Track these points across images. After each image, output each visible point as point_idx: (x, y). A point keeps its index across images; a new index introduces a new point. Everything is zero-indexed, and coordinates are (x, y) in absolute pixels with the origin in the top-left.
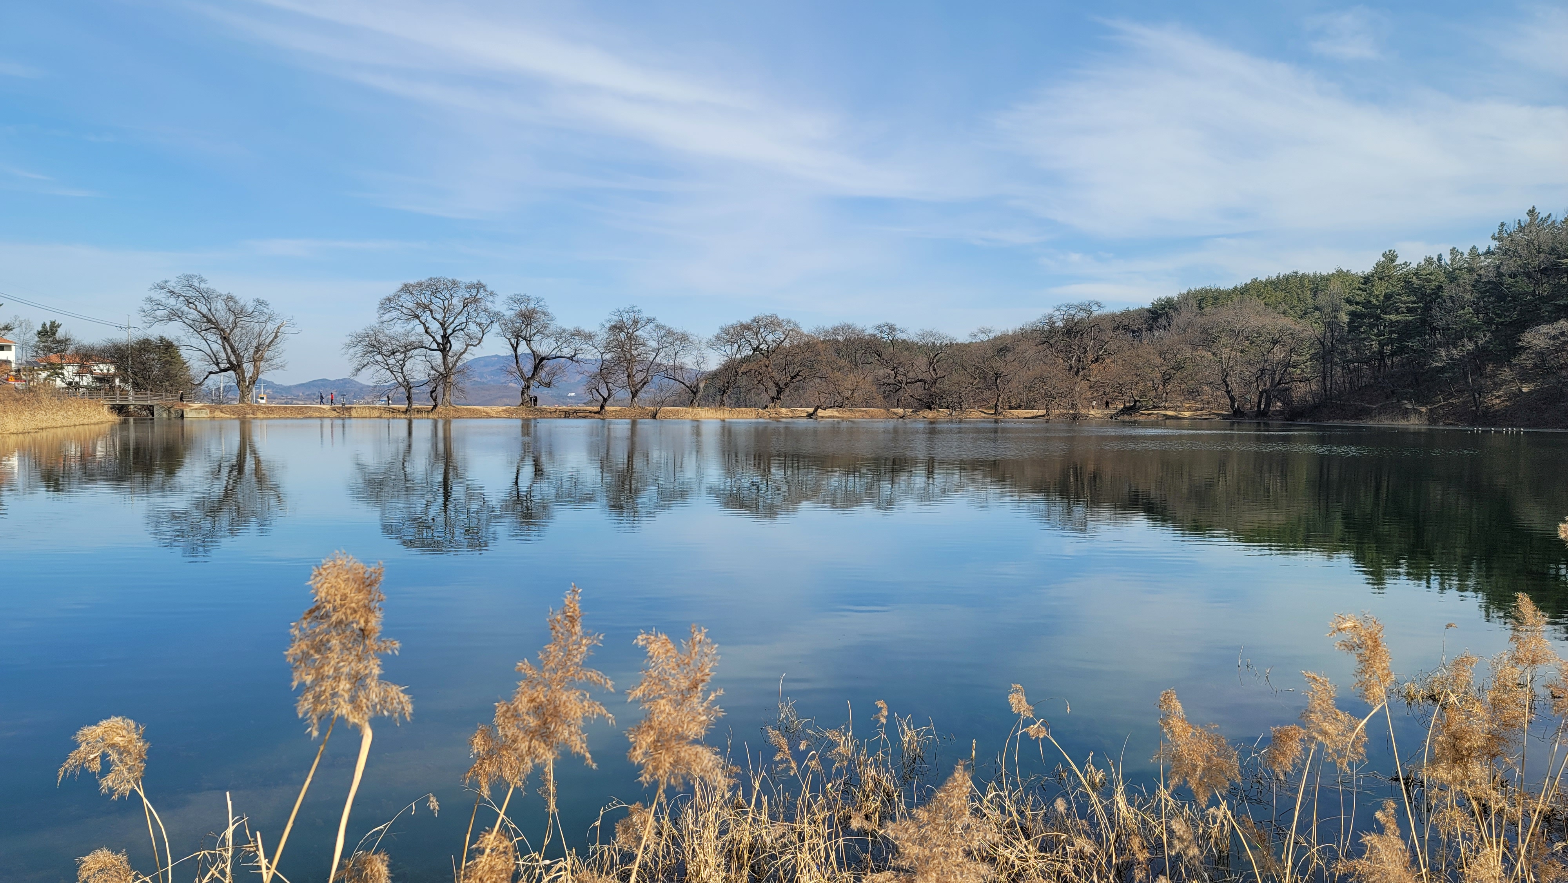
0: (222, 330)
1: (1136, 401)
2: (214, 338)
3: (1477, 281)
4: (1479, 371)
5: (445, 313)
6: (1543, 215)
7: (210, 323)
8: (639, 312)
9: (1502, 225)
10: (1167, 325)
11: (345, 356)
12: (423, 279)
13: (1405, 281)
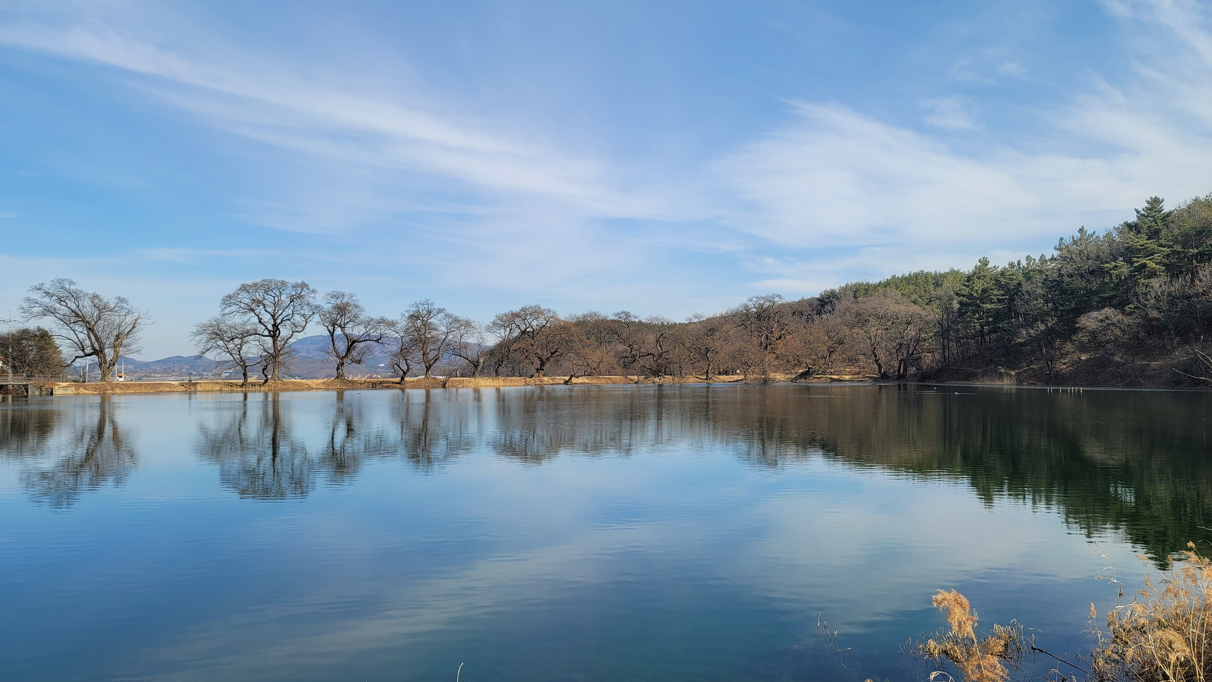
0: (88, 322)
1: (809, 368)
2: (81, 329)
3: (1046, 280)
4: (1050, 345)
5: (275, 307)
6: (1090, 232)
7: (78, 317)
8: (432, 304)
9: (1061, 239)
10: (831, 310)
11: (192, 342)
12: (258, 280)
13: (995, 280)
